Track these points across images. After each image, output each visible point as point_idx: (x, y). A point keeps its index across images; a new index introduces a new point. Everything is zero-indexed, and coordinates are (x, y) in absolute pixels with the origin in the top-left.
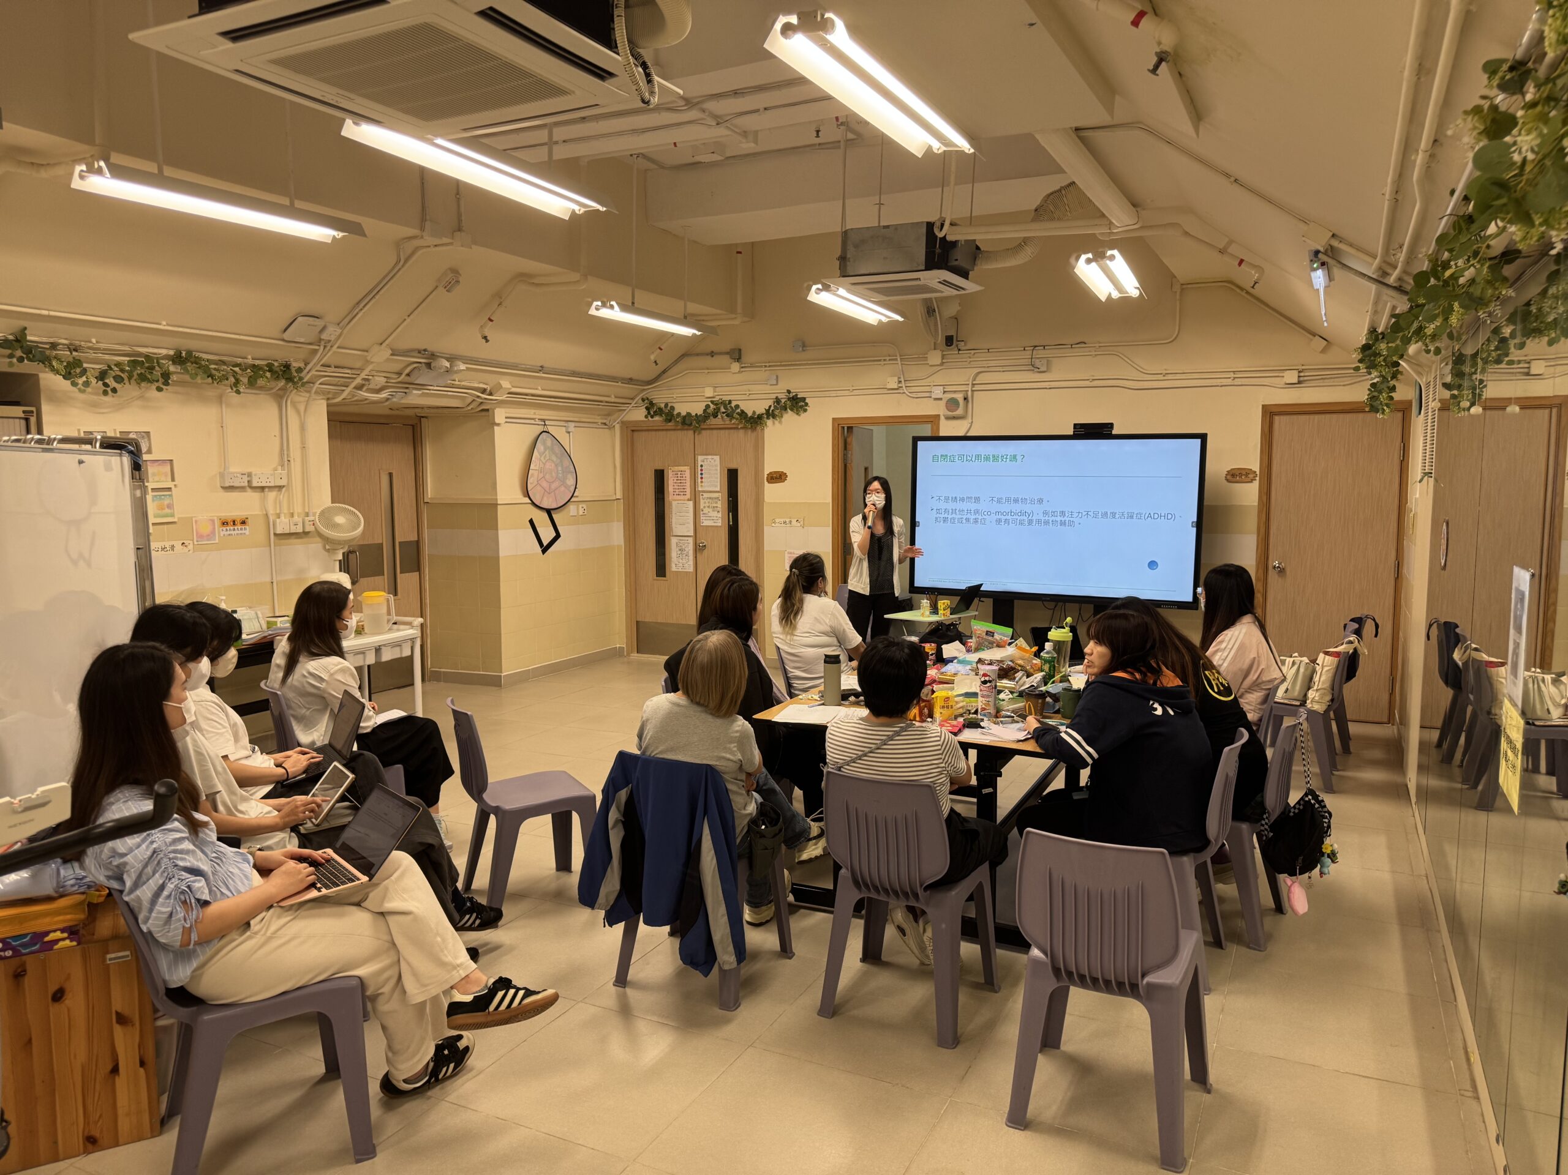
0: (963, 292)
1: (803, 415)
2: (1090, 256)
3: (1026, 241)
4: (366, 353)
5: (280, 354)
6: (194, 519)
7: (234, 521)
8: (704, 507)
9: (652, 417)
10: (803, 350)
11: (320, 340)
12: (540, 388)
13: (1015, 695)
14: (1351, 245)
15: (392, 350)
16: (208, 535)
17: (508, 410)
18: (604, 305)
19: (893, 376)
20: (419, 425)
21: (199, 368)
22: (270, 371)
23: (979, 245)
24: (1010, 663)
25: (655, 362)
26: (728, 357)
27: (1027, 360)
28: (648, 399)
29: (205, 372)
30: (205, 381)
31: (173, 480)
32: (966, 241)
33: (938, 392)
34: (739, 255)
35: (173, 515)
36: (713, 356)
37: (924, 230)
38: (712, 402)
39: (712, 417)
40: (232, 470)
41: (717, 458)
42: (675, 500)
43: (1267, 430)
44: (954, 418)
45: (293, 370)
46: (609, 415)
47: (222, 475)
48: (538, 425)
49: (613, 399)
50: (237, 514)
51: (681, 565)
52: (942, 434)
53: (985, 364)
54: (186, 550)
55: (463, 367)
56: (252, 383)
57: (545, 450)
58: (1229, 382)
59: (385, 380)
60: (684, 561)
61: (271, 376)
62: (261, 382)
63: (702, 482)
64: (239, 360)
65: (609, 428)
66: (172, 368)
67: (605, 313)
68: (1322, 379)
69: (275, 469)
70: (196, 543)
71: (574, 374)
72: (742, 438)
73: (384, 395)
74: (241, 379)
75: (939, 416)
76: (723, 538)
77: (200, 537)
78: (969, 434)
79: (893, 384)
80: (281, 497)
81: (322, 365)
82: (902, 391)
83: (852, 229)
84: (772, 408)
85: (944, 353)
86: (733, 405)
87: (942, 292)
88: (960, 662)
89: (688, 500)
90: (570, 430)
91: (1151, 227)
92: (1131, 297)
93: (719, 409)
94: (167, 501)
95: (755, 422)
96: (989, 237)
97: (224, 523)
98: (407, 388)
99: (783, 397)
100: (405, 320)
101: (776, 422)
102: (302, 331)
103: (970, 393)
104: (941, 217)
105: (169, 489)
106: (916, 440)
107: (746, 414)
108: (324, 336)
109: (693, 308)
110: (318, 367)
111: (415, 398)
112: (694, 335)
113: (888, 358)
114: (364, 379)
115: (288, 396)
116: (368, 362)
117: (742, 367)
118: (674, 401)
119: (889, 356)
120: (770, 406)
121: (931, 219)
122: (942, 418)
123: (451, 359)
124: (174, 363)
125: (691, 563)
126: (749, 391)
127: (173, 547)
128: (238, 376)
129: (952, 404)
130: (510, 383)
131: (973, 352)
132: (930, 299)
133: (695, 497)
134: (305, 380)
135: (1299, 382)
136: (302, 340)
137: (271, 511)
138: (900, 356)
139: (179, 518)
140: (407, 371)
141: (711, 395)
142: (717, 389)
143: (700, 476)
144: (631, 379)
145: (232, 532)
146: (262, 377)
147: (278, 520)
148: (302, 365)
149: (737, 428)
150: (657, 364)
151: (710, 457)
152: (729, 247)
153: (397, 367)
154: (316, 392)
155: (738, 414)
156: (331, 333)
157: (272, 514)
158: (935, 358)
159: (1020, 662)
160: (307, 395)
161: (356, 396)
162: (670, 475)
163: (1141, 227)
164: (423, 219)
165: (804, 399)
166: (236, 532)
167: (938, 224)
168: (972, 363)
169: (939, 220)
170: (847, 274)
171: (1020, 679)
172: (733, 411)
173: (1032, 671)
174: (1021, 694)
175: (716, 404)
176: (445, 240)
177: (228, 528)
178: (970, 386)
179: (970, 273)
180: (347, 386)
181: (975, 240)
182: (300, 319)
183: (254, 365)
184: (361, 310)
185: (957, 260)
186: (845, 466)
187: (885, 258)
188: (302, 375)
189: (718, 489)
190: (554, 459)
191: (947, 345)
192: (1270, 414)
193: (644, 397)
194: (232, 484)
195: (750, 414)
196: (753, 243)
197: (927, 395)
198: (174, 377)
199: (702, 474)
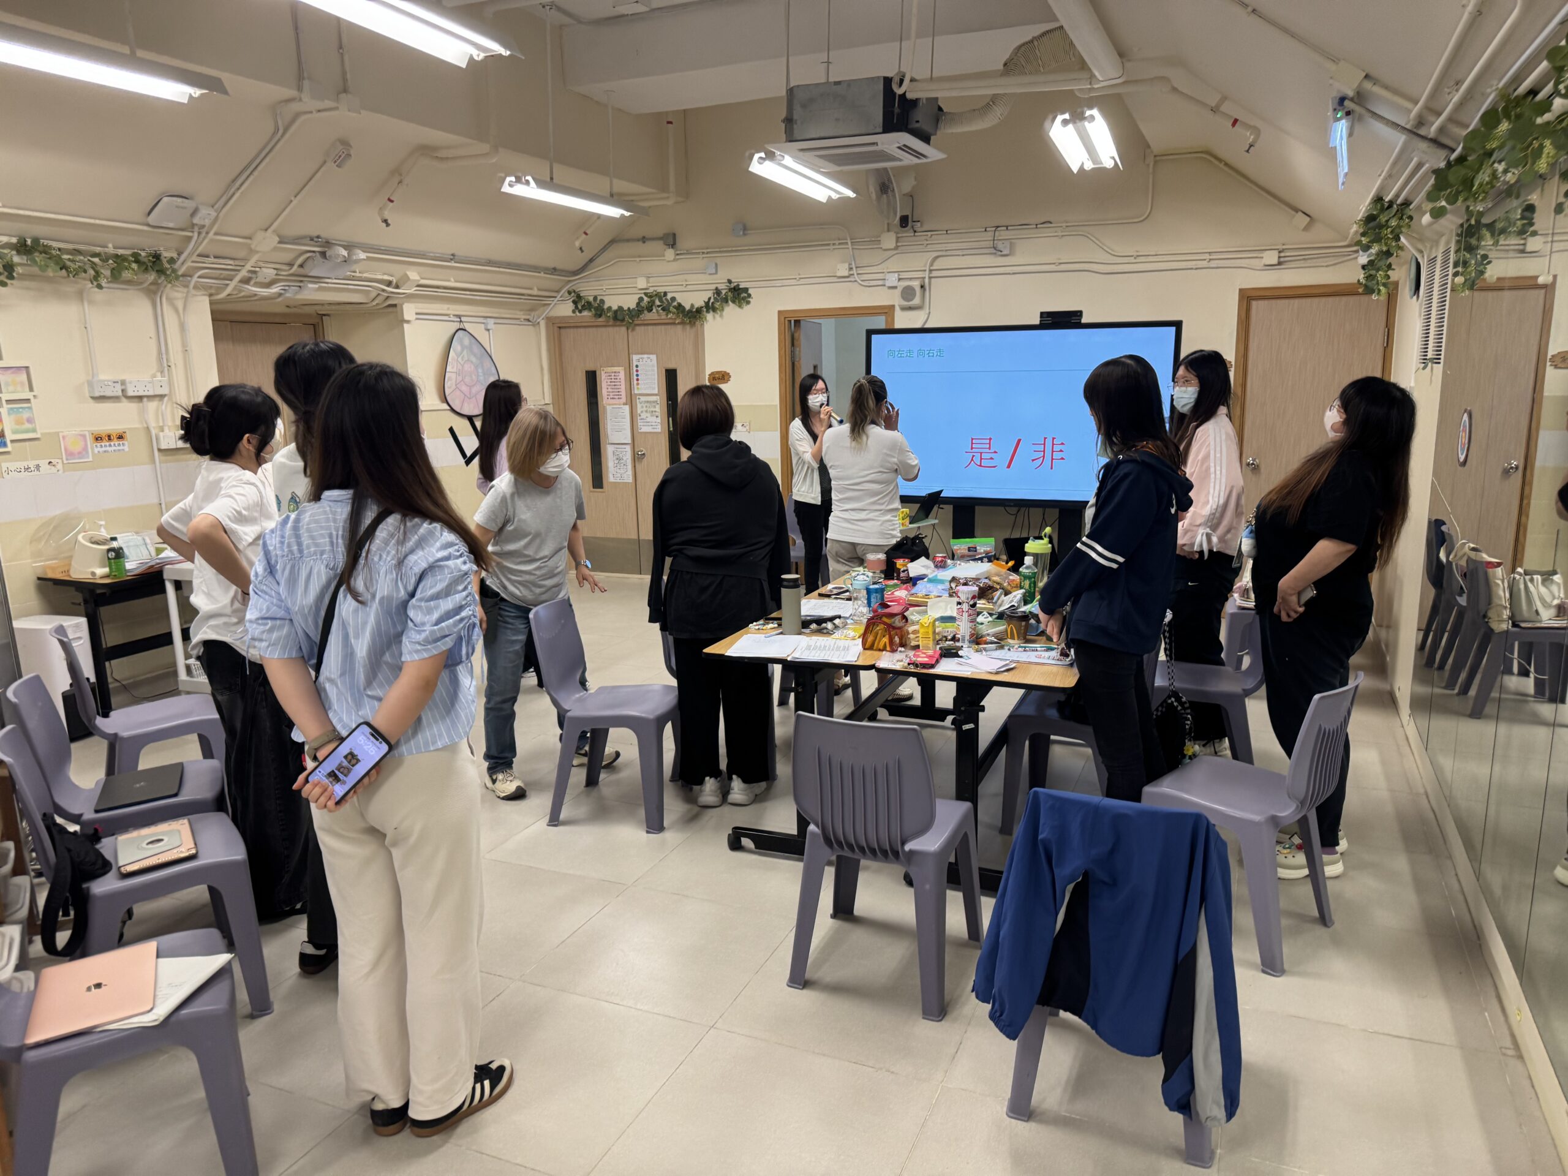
0: (924, 160)
1: (746, 308)
2: (1067, 116)
3: (994, 99)
4: (248, 241)
5: (147, 244)
6: (61, 435)
7: (109, 436)
8: (642, 412)
9: (580, 312)
10: (745, 234)
11: (193, 225)
12: (452, 279)
13: (994, 617)
14: (1386, 87)
15: (279, 236)
16: (79, 453)
17: (420, 305)
18: (518, 180)
19: (843, 262)
20: (320, 323)
21: (50, 258)
22: (137, 261)
23: (942, 106)
24: (987, 581)
25: (581, 249)
26: (661, 242)
27: (988, 242)
28: (574, 291)
29: (57, 263)
30: (57, 274)
31: (31, 389)
32: (927, 99)
33: (892, 280)
34: (670, 125)
35: (34, 431)
36: (644, 242)
37: (881, 86)
38: (646, 294)
39: (646, 312)
40: (102, 377)
41: (654, 357)
42: (610, 405)
43: (1244, 316)
44: (910, 308)
45: (164, 261)
46: (532, 310)
47: (90, 384)
48: (453, 321)
49: (535, 292)
50: (114, 427)
51: (619, 475)
52: (897, 326)
53: (942, 246)
54: (54, 470)
55: (362, 255)
56: (115, 276)
57: (462, 350)
58: (1204, 264)
59: (275, 272)
60: (622, 471)
61: (139, 267)
62: (126, 275)
63: (638, 384)
64: (98, 249)
65: (533, 325)
66: (16, 259)
67: (520, 190)
68: (1304, 259)
69: (154, 376)
70: (65, 462)
71: (490, 263)
72: (680, 334)
73: (275, 290)
74: (103, 271)
75: (893, 306)
76: (664, 448)
77: (70, 454)
78: (927, 326)
79: (843, 271)
80: (164, 407)
81: (199, 255)
82: (853, 280)
83: (798, 86)
84: (712, 300)
85: (900, 235)
86: (669, 296)
87: (900, 160)
88: (931, 581)
89: (624, 404)
90: (489, 328)
91: (1136, 82)
92: (1105, 168)
93: (653, 302)
94: (26, 415)
95: (693, 316)
96: (954, 94)
97: (98, 439)
98: (301, 281)
99: (723, 287)
100: (291, 201)
101: (717, 316)
102: (168, 213)
103: (927, 280)
104: (900, 72)
105: (28, 401)
106: (870, 333)
107: (684, 308)
108: (196, 221)
109: (621, 186)
110: (194, 258)
111: (311, 293)
112: (622, 215)
113: (837, 242)
114: (250, 271)
115: (162, 292)
116: (252, 252)
117: (678, 254)
118: (604, 293)
119: (839, 239)
120: (710, 299)
121: (889, 74)
122: (897, 308)
123: (349, 247)
124: (19, 252)
125: (630, 472)
126: (686, 281)
127: (38, 467)
128: (98, 268)
129: (908, 293)
130: (419, 273)
131: (929, 233)
132: (885, 169)
133: (631, 400)
134: (180, 273)
135: (1280, 263)
136: (171, 225)
137: (153, 424)
138: (851, 239)
139: (42, 434)
140: (300, 261)
141: (644, 286)
142: (651, 279)
143: (635, 377)
144: (555, 269)
145: (108, 449)
146: (126, 269)
147: (161, 434)
148: (175, 255)
149: (674, 324)
150: (582, 251)
151: (645, 356)
152: (658, 116)
153: (287, 257)
154: (195, 287)
155: (675, 307)
156: (205, 216)
157: (154, 428)
158: (889, 240)
159: (996, 578)
160: (185, 290)
161: (244, 291)
162: (603, 377)
163: (1124, 83)
164: (300, 78)
165: (746, 290)
166: (113, 448)
167: (896, 80)
168: (929, 246)
169: (897, 74)
170: (794, 139)
171: (998, 599)
172: (669, 304)
173: (1009, 588)
174: (1001, 616)
175: (650, 297)
176: (328, 104)
177: (103, 444)
178: (927, 272)
179: (932, 138)
180: (231, 280)
181: (936, 99)
182: (165, 199)
183: (117, 255)
184: (238, 189)
185: (918, 122)
186: (793, 364)
187: (837, 120)
188: (176, 266)
189: (656, 391)
190: (474, 359)
191: (902, 226)
192: (1248, 298)
193: (570, 289)
194: (102, 394)
195: (688, 307)
196: (685, 111)
197: (880, 283)
198: (19, 270)
199: (637, 375)
